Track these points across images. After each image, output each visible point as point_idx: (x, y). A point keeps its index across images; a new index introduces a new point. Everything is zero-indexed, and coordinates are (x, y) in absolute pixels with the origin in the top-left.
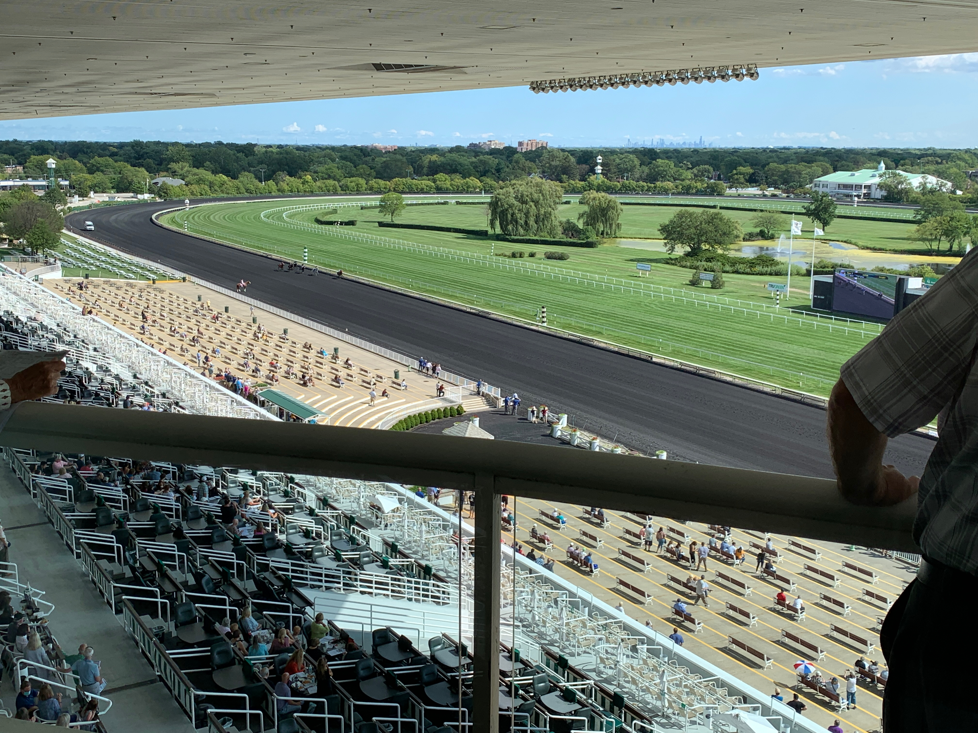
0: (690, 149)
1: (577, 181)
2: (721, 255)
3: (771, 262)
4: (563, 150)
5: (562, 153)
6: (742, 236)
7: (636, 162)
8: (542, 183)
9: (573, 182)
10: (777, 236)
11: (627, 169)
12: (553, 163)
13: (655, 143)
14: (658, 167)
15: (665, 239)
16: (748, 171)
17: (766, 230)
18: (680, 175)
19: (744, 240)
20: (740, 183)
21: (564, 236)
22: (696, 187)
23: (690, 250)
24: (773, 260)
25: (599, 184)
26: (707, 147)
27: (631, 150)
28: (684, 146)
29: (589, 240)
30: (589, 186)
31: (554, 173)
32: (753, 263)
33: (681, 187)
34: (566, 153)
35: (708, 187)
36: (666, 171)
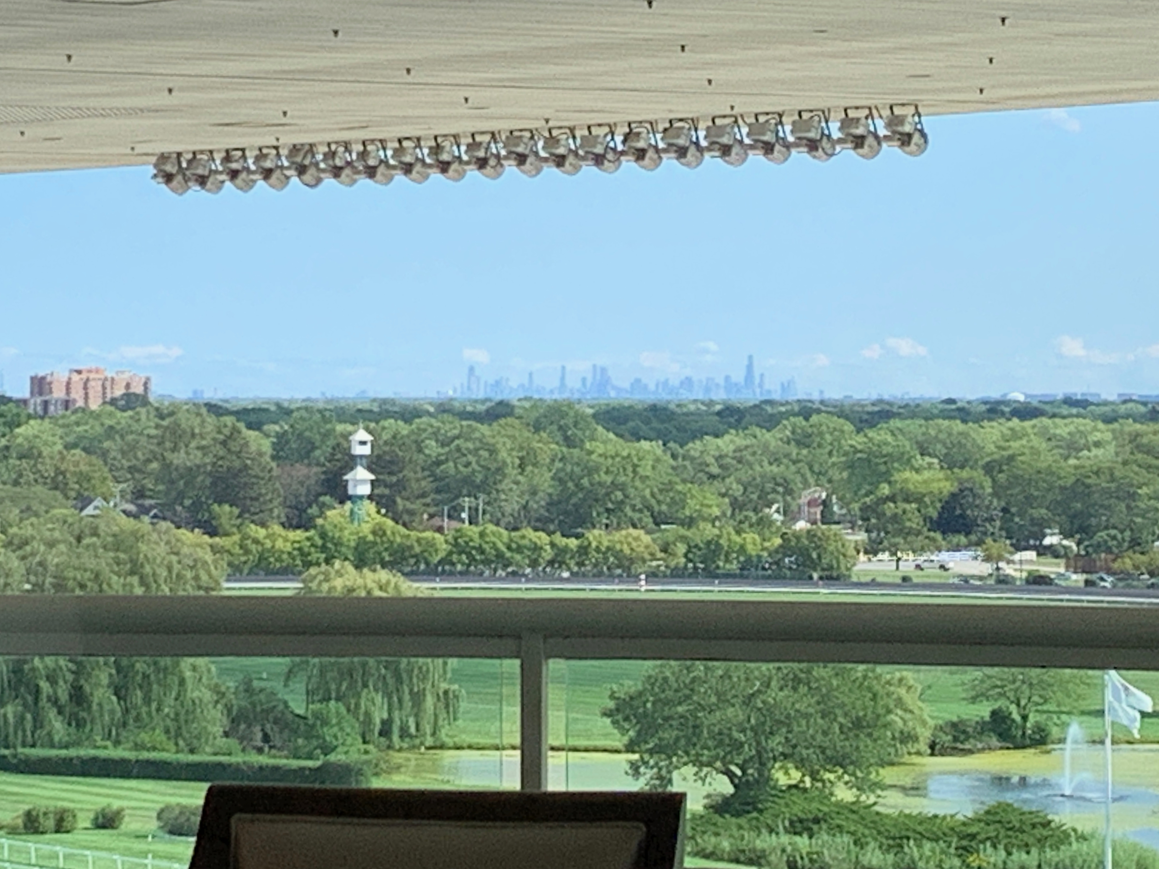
0: (711, 403)
1: (277, 529)
2: (852, 808)
3: (1039, 832)
4: (214, 409)
5: (211, 420)
6: (925, 735)
7: (503, 454)
8: (138, 537)
9: (261, 533)
10: (1055, 732)
11: (467, 481)
12: (179, 459)
13: (573, 383)
14: (591, 471)
15: (630, 749)
16: (935, 487)
17: (1013, 708)
18: (679, 502)
19: (934, 749)
20: (906, 533)
21: (233, 743)
22: (742, 549)
23: (730, 789)
24: (1047, 824)
25: (362, 540)
26: (776, 396)
27: (481, 408)
28: (685, 395)
29: (332, 758)
30: (324, 549)
31: (181, 496)
32: (973, 837)
33: (681, 548)
34: (229, 420)
35: (785, 549)
36: (622, 487)
